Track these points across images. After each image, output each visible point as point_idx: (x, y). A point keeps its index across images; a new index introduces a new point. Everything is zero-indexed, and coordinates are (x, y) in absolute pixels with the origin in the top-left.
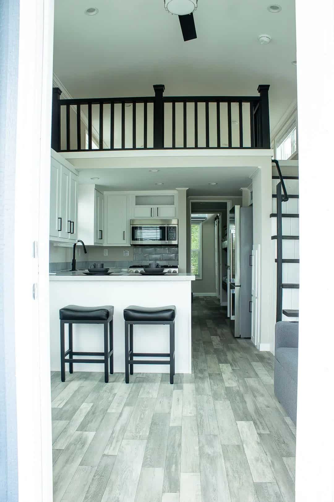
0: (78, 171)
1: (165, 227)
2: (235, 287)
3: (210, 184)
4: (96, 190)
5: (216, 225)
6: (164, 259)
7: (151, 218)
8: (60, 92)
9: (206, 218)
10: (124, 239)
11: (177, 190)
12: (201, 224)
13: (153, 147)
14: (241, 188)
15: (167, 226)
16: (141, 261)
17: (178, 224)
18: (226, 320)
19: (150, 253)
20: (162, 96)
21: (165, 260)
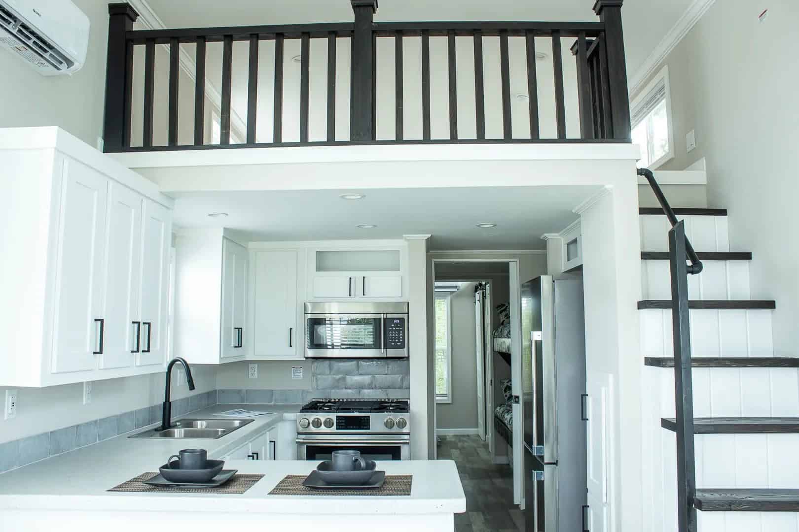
0: (170, 197)
1: (380, 319)
2: (545, 466)
3: (479, 226)
4: (227, 239)
5: (479, 300)
6: (377, 386)
7: (350, 299)
8: (133, 15)
9: (459, 287)
10: (291, 346)
11: (406, 240)
12: (449, 298)
13: (348, 139)
14: (546, 235)
15: (385, 317)
16: (329, 390)
17: (408, 313)
18: (512, 511)
19: (349, 373)
20: (372, 22)
21: (381, 388)
